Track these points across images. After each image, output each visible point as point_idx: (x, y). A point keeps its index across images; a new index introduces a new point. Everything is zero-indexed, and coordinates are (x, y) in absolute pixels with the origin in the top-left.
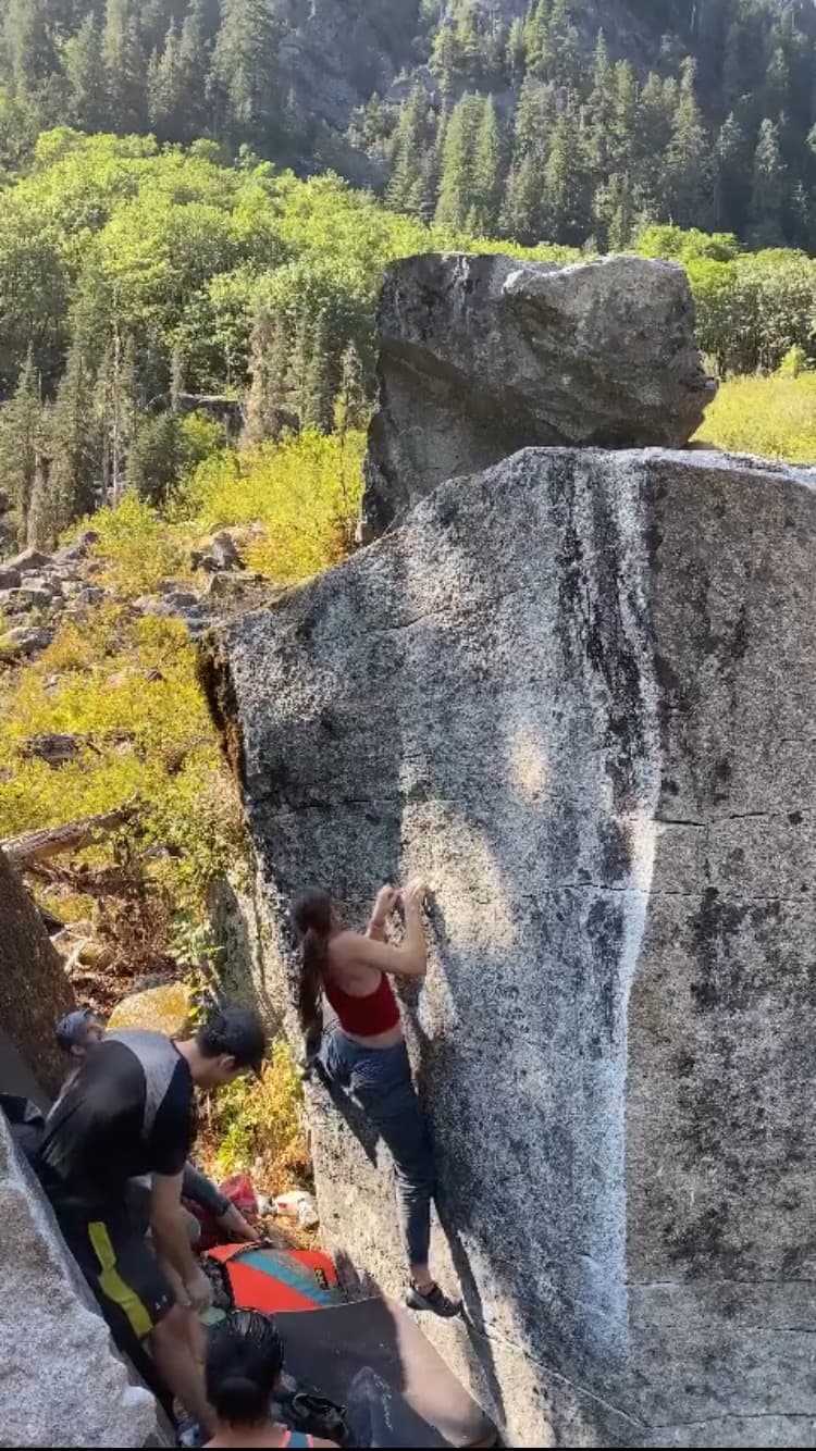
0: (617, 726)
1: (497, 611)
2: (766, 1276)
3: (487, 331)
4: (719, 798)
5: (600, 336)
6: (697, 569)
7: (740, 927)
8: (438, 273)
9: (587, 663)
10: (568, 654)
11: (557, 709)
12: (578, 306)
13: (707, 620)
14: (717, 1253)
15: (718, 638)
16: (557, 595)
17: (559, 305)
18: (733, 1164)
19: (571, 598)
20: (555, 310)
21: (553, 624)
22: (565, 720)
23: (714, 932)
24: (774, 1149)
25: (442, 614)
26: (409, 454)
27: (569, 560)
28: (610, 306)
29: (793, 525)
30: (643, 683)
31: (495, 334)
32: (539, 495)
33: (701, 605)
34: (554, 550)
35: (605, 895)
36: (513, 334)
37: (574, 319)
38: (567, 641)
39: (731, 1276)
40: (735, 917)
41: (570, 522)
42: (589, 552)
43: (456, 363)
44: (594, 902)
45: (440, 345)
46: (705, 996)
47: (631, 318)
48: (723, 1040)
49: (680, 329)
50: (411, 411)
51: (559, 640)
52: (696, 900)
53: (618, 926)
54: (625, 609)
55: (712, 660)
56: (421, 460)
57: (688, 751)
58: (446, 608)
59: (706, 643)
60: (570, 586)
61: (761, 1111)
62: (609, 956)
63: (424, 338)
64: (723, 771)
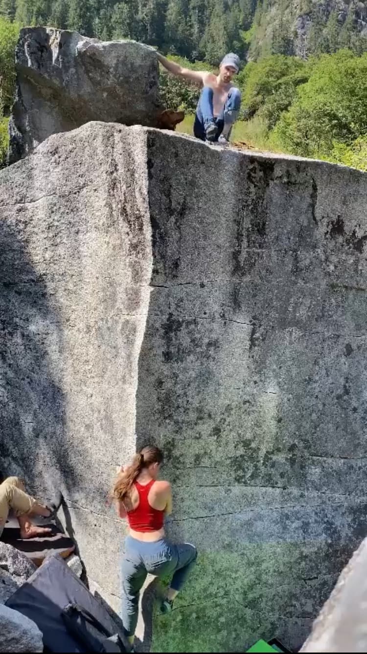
0: (134, 247)
1: (79, 195)
2: (188, 466)
3: (69, 67)
4: (175, 276)
5: (120, 76)
6: (166, 179)
7: (181, 328)
8: (45, 37)
9: (121, 219)
10: (111, 215)
11: (107, 239)
12: (111, 61)
13: (170, 201)
14: (170, 458)
15: (174, 209)
16: (107, 189)
17: (102, 59)
18: (177, 422)
19: (113, 190)
20: (100, 61)
21: (105, 202)
22: (110, 245)
23: (171, 331)
24: (193, 416)
25: (52, 197)
26: (32, 122)
27: (112, 173)
28: (124, 63)
29: (204, 163)
30: (145, 227)
31: (73, 70)
32: (98, 143)
33: (168, 195)
34: (106, 167)
35: (128, 318)
36: (82, 70)
37: (108, 67)
38: (111, 208)
39: (175, 467)
40: (180, 324)
41: (112, 156)
42: (121, 170)
43: (55, 81)
44: (123, 321)
45: (47, 72)
46: (168, 356)
47: (133, 69)
48: (174, 374)
49: (154, 78)
50: (33, 102)
51: (108, 209)
52: (165, 317)
53: (134, 330)
54: (137, 194)
55: (173, 219)
56: (38, 125)
57: (163, 257)
58: (54, 193)
59: (171, 212)
60: (113, 185)
61: (188, 401)
62: (130, 342)
63: (39, 67)
64: (176, 265)
